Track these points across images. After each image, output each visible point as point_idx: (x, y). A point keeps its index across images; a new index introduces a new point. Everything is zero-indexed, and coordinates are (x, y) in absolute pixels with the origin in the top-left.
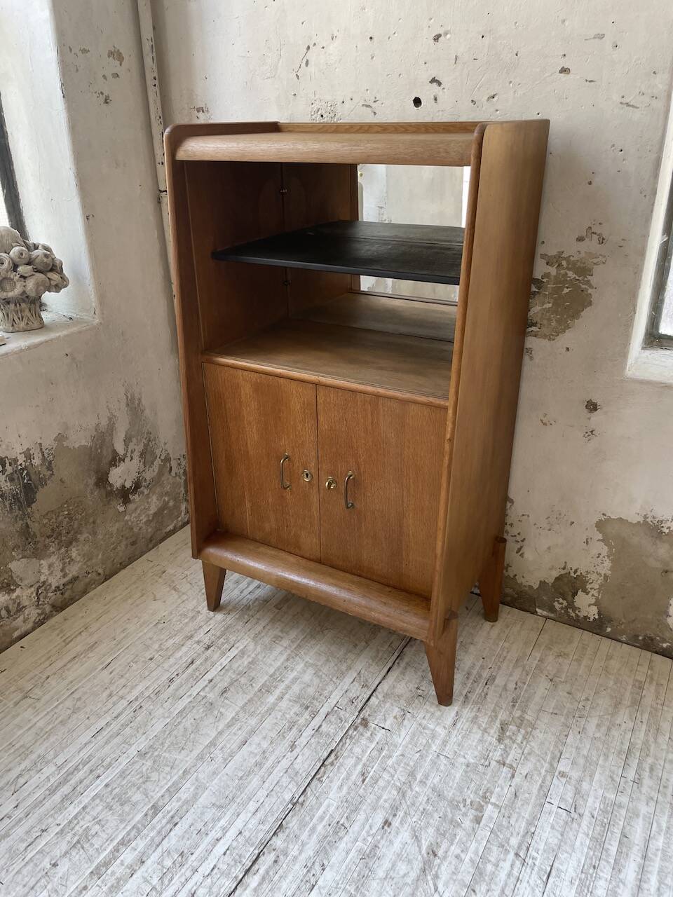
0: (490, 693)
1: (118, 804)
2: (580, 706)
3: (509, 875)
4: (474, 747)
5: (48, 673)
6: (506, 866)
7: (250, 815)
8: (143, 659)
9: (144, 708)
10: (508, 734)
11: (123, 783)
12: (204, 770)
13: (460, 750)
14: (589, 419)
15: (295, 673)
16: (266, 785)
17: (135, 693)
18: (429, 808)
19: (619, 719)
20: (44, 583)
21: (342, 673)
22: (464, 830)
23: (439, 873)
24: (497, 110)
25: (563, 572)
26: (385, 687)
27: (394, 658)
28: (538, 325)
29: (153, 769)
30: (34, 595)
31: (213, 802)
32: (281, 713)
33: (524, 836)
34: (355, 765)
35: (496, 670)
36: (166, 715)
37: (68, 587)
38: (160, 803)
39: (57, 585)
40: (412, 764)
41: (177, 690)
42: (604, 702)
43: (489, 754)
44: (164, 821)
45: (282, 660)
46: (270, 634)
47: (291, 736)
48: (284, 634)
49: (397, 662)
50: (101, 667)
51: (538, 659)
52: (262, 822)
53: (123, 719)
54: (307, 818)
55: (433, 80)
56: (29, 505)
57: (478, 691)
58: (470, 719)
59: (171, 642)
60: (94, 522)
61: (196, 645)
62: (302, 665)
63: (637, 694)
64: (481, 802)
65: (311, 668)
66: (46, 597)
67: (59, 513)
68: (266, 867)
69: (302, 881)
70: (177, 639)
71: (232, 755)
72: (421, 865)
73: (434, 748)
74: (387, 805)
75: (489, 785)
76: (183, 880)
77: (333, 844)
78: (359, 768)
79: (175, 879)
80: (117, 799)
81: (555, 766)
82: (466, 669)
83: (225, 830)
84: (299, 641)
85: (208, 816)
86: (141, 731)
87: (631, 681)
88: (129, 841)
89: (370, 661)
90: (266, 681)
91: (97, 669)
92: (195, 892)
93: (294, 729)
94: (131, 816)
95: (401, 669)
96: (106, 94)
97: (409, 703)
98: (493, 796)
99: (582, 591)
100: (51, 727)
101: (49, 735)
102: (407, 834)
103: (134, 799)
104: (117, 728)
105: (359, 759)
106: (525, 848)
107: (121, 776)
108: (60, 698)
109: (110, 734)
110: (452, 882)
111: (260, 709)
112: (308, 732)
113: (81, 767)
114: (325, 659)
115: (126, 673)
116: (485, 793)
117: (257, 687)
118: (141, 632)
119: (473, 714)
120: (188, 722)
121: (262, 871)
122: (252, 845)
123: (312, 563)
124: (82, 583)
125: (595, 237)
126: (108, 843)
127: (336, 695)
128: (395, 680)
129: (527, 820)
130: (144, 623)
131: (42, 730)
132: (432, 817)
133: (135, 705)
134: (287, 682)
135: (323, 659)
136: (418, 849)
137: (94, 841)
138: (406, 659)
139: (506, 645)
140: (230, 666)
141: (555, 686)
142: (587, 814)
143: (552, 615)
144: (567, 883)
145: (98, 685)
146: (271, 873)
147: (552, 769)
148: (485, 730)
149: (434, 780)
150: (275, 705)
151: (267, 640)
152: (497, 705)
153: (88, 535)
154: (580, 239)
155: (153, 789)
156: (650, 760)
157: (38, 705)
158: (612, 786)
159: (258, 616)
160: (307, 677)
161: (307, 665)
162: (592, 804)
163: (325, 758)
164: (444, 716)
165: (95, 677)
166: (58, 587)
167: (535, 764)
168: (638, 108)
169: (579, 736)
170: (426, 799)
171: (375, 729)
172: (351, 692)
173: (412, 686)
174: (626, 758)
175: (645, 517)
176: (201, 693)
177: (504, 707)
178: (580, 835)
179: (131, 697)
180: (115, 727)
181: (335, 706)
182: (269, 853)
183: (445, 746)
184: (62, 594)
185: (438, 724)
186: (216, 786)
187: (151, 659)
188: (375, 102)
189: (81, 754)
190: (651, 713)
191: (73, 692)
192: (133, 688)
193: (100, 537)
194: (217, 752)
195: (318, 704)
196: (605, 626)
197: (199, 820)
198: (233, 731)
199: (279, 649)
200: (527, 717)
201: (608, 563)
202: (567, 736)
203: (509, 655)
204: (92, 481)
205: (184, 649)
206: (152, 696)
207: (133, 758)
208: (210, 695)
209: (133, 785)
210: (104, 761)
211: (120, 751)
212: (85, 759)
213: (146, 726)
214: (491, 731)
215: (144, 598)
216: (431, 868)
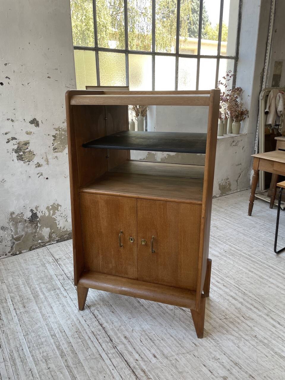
11: (33, 342)
12: (52, 320)
15: (38, 288)
28: (57, 149)
29: (36, 333)
44: (60, 334)
45: (28, 289)
47: (61, 296)
49: (61, 266)
55: (7, 77)
76: (85, 333)
79: (83, 335)
80: (38, 346)
84: (26, 283)
88: (59, 345)
89: (54, 271)
92: (92, 331)
103: (43, 341)
104: (5, 340)
107: (29, 343)
111: (43, 300)
117: (32, 298)
120: (26, 320)
121: (98, 314)
122: (89, 314)
126: (54, 351)
134: (39, 291)
137: (49, 355)
138: (62, 264)
150: (45, 296)
160: (43, 286)
172: (60, 278)
176: (17, 313)
181: (61, 284)
182: (94, 311)
189: (6, 353)
195: (56, 287)
197: (68, 325)
207: (25, 338)
208: (21, 311)
209: (37, 340)
210: (17, 347)
211: (17, 341)
212: (9, 352)
213: (14, 331)
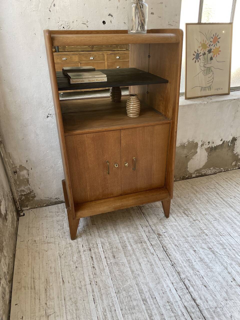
0: (172, 208)
1: (133, 310)
2: (190, 199)
3: (225, 240)
4: (186, 222)
5: (43, 303)
6: (222, 239)
7: (168, 277)
8: (73, 270)
9: (98, 281)
10: (187, 214)
11: (125, 304)
12: (141, 279)
13: (184, 224)
15: (125, 237)
16: (160, 267)
17: (87, 280)
18: (196, 241)
19: (198, 196)
21: (137, 228)
22: (208, 239)
26: (151, 223)
27: (143, 215)
29: (127, 292)
30: (5, 280)
31: (155, 283)
32: (137, 249)
33: (217, 231)
34: (171, 245)
36: (107, 277)
38: (143, 298)
39: (7, 271)
40: (181, 235)
41: (99, 268)
43: (190, 221)
44: (151, 300)
45: (117, 237)
46: (103, 233)
47: (148, 252)
48: (107, 230)
49: (145, 216)
50: (61, 284)
52: (173, 276)
53: (96, 290)
54: (180, 265)
55: (110, 15)
59: (75, 258)
61: (85, 253)
62: (124, 234)
63: (194, 189)
64: (202, 231)
65: (127, 233)
69: (199, 278)
70: (76, 256)
71: (141, 269)
72: (211, 252)
73: (180, 228)
74: (189, 247)
75: (199, 227)
76: (178, 306)
77: (192, 265)
78: (173, 245)
79: (176, 309)
80: (131, 310)
83: (168, 286)
84: (114, 229)
85: (160, 288)
86: (107, 288)
87: (190, 188)
88: (151, 314)
89: (139, 220)
90: (121, 245)
91: (61, 286)
92: (184, 306)
93: (146, 250)
94: (141, 309)
95: (148, 217)
97: (161, 223)
100: (75, 315)
101: (79, 317)
102: (201, 249)
103: (135, 304)
104: (98, 294)
105: (170, 243)
106: (220, 233)
107: (121, 303)
109: (99, 297)
110: (220, 251)
111: (131, 253)
112: (151, 248)
113: (105, 314)
115: (75, 278)
116: (200, 229)
117: (121, 248)
118: (58, 263)
119: (176, 215)
120: (117, 273)
121: (190, 285)
127: (143, 234)
128: (151, 220)
129: (213, 228)
130: (55, 260)
131: (73, 318)
132: (199, 242)
134: (127, 241)
135: (127, 228)
136: (207, 250)
138: (146, 214)
140: (105, 249)
142: (219, 218)
144: (234, 233)
145: (70, 289)
146: (192, 284)
147: (203, 214)
148: (182, 216)
149: (189, 234)
150: (133, 248)
151: (104, 235)
152: (177, 210)
153: (4, 242)
155: (136, 297)
158: (215, 210)
159: (91, 231)
160: (130, 235)
162: (217, 216)
163: (163, 249)
164: (171, 220)
165: (65, 289)
167: (199, 216)
168: (173, 26)
169: (198, 205)
170: (193, 239)
171: (163, 234)
172: (146, 230)
173: (156, 218)
174: (209, 203)
176: (108, 263)
178: (223, 223)
180: (97, 294)
181: (147, 237)
182: (185, 280)
183: (181, 226)
185: (173, 223)
186: (150, 280)
187: (76, 268)
188: (87, 22)
190: (201, 192)
191: (65, 300)
192: (84, 280)
194: (137, 272)
195: (142, 240)
197: (159, 291)
198: (133, 264)
199: (111, 234)
200: (185, 208)
202: (196, 206)
205: (83, 256)
206: (94, 276)
207: (117, 296)
208: (112, 261)
209: (129, 301)
210: (110, 306)
211: (110, 298)
212: (103, 311)
213: (106, 285)
214: (184, 216)
215: (41, 253)
216: (214, 251)
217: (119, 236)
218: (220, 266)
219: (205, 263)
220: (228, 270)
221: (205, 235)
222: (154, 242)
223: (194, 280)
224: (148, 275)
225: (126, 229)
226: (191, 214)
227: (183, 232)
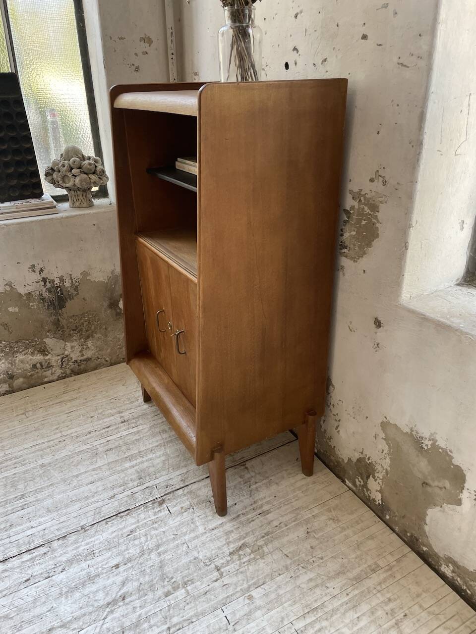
0: (257, 521)
1: (10, 486)
2: (311, 561)
4: (211, 550)
5: (43, 405)
7: (58, 522)
8: (88, 416)
9: (65, 442)
10: (240, 553)
11: (22, 476)
12: (61, 488)
13: (200, 547)
14: (376, 333)
15: (154, 456)
16: (81, 511)
17: (69, 432)
18: (148, 571)
19: (332, 583)
20: (67, 356)
21: (179, 467)
22: (154, 595)
23: (116, 610)
24: (327, 71)
25: (362, 456)
26: (195, 486)
28: (348, 248)
29: (40, 476)
30: (60, 361)
32: (124, 475)
33: (184, 621)
34: (132, 524)
35: (276, 508)
36: (71, 450)
37: (85, 363)
38: (27, 495)
39: (76, 359)
40: (164, 540)
41: (88, 439)
42: (333, 566)
43: (216, 558)
44: (20, 505)
45: (154, 445)
47: (116, 491)
48: (170, 431)
50: (67, 412)
51: (313, 514)
52: (59, 530)
53: (51, 443)
54: (81, 540)
55: (295, 49)
56: (61, 309)
57: (249, 516)
58: (226, 531)
59: (110, 411)
60: (106, 329)
61: (119, 418)
62: (162, 453)
63: (366, 573)
64: (181, 585)
65: (165, 457)
66: (67, 364)
67: (81, 318)
68: (38, 553)
69: (46, 571)
70: (114, 411)
71: (80, 486)
72: (110, 600)
73: (187, 538)
74: (127, 556)
75: (196, 578)
77: (79, 561)
78: (133, 527)
80: (12, 483)
81: (251, 589)
82: (256, 499)
83: (40, 524)
85: (40, 513)
86: (53, 453)
87: (370, 562)
90: (134, 454)
91: (64, 412)
93: (122, 488)
94: (10, 494)
96: (136, 65)
97: (198, 503)
98: (193, 586)
99: (372, 477)
100: (20, 433)
101: (15, 437)
102: (121, 578)
103: (19, 487)
105: (138, 522)
106: (177, 628)
107: (24, 472)
108: (35, 420)
109: (39, 449)
110: (117, 620)
111: (117, 468)
113: (13, 459)
114: (178, 454)
115: (74, 420)
116: (188, 581)
117: (127, 454)
118: (101, 400)
119: (231, 529)
120: (77, 459)
121: (34, 554)
122: (43, 539)
123: (174, 386)
124: (94, 363)
125: (381, 179)
127: (163, 479)
128: (205, 485)
129: (197, 612)
130: (107, 396)
132: (144, 577)
133: (62, 439)
134: (144, 459)
136: (118, 589)
139: (301, 495)
140: (125, 437)
141: (307, 538)
142: (241, 631)
143: (354, 489)
145: (57, 421)
146: (37, 558)
147: (248, 589)
148: (228, 543)
149: (167, 556)
150: (127, 469)
151: (158, 430)
152: (252, 531)
153: (100, 335)
154: (372, 180)
155: (31, 486)
156: (325, 623)
157: (25, 420)
158: (277, 624)
160: (158, 461)
161: (165, 454)
162: (251, 628)
163: (121, 511)
164: (212, 521)
165: (59, 416)
166: (76, 361)
167: (239, 581)
168: (408, 67)
169: (289, 579)
170: (152, 564)
171: (164, 508)
174: (308, 612)
175: (412, 430)
176: (97, 446)
177: (257, 533)
179: (64, 433)
180: (44, 446)
181: (156, 485)
182: (46, 547)
183: (194, 539)
184: (79, 365)
185: (204, 524)
187: (92, 417)
189: (19, 453)
190: (362, 592)
191: (44, 420)
192: (70, 429)
193: (110, 339)
194: (75, 481)
195: (147, 479)
196: (385, 512)
198: (93, 474)
199: (159, 438)
200: (265, 549)
201: (388, 460)
202: (280, 575)
203: (297, 502)
204: (106, 304)
205: (112, 418)
206: (74, 437)
214: (232, 546)
215: (119, 382)
216: (114, 605)
217: (155, 448)
218: (72, 613)
219: (84, 585)
220: (60, 629)
221: (166, 590)
222: (142, 496)
223: (45, 562)
224: (67, 496)
225: (173, 454)
226: (242, 561)
227: (172, 545)
